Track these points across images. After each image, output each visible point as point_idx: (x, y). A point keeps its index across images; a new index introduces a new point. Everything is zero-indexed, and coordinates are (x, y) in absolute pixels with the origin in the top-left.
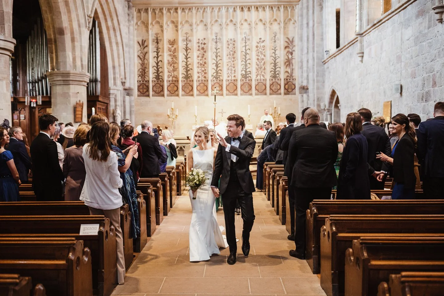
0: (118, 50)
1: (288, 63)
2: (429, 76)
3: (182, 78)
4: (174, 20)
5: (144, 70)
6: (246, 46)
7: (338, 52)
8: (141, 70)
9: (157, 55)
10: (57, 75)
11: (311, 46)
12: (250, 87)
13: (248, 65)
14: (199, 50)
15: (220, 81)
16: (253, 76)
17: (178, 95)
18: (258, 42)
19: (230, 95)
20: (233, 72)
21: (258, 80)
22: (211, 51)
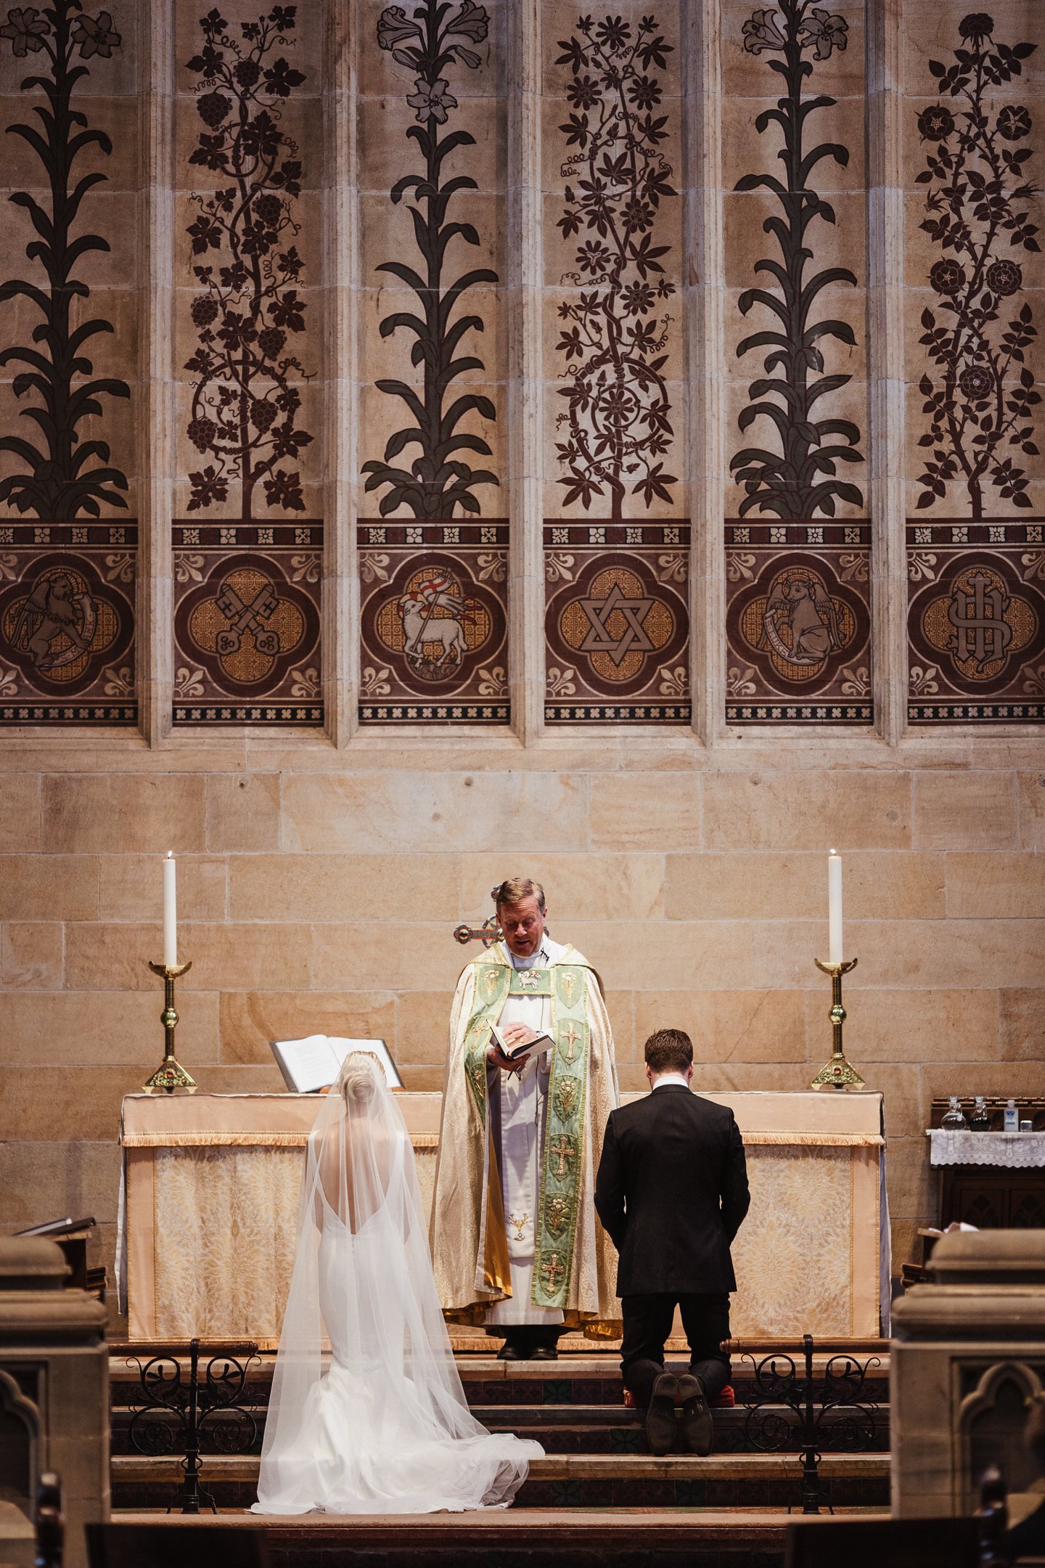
6: (792, 113)
12: (849, 625)
13: (826, 345)
14: (208, 154)
15: (470, 535)
16: (891, 487)
18: (951, 61)
19: (602, 720)
20: (639, 431)
21: (943, 535)
22: (369, 171)
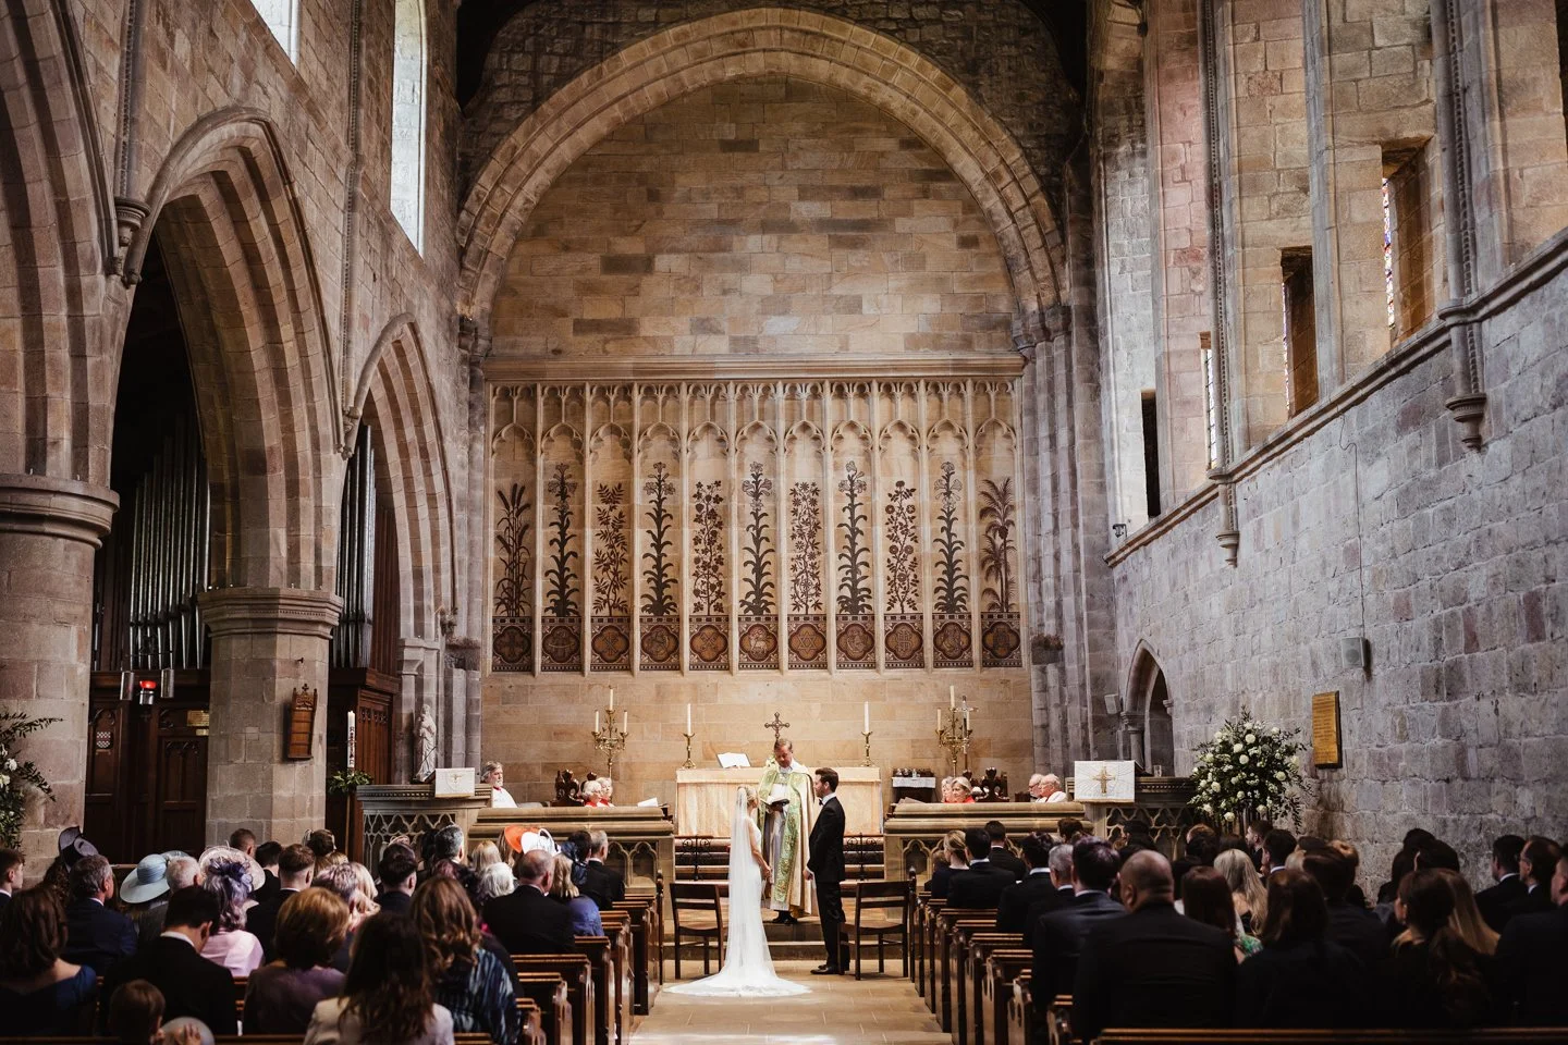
0: (434, 519)
1: (994, 561)
2: (1453, 614)
3: (643, 609)
4: (619, 423)
5: (518, 584)
6: (852, 507)
7: (1154, 529)
8: (506, 583)
9: (562, 533)
10: (235, 601)
11: (1065, 507)
12: (869, 642)
13: (862, 568)
14: (698, 519)
15: (768, 619)
16: (880, 606)
17: (628, 668)
18: (894, 493)
19: (804, 668)
20: (813, 591)
21: (893, 618)
22: (741, 523)
